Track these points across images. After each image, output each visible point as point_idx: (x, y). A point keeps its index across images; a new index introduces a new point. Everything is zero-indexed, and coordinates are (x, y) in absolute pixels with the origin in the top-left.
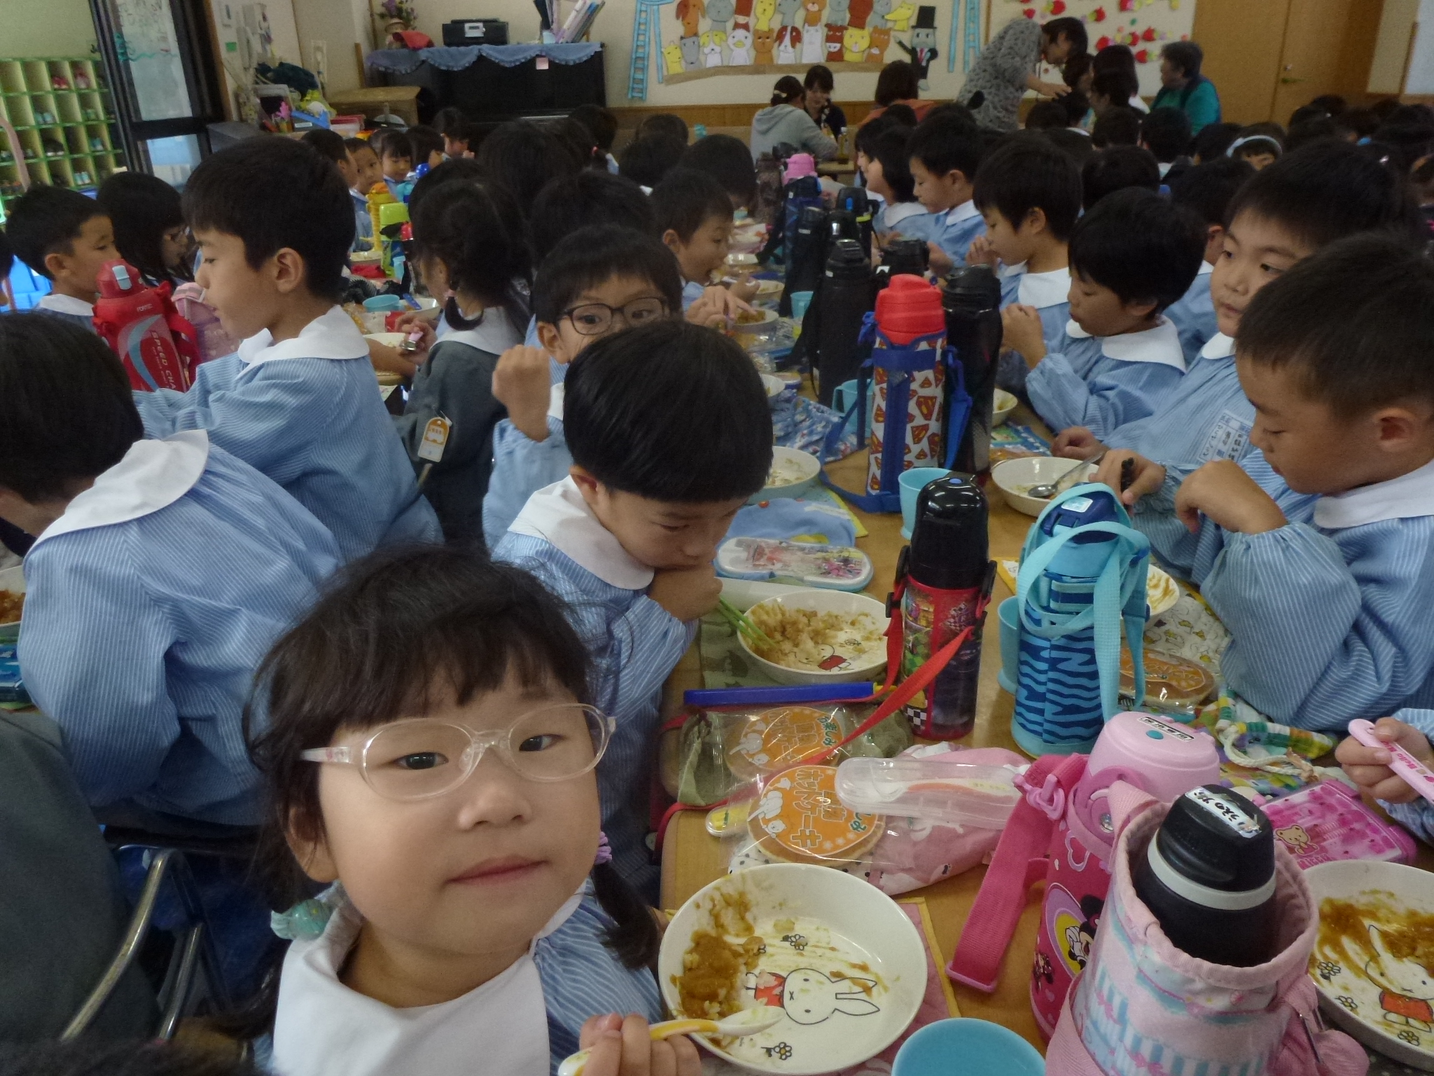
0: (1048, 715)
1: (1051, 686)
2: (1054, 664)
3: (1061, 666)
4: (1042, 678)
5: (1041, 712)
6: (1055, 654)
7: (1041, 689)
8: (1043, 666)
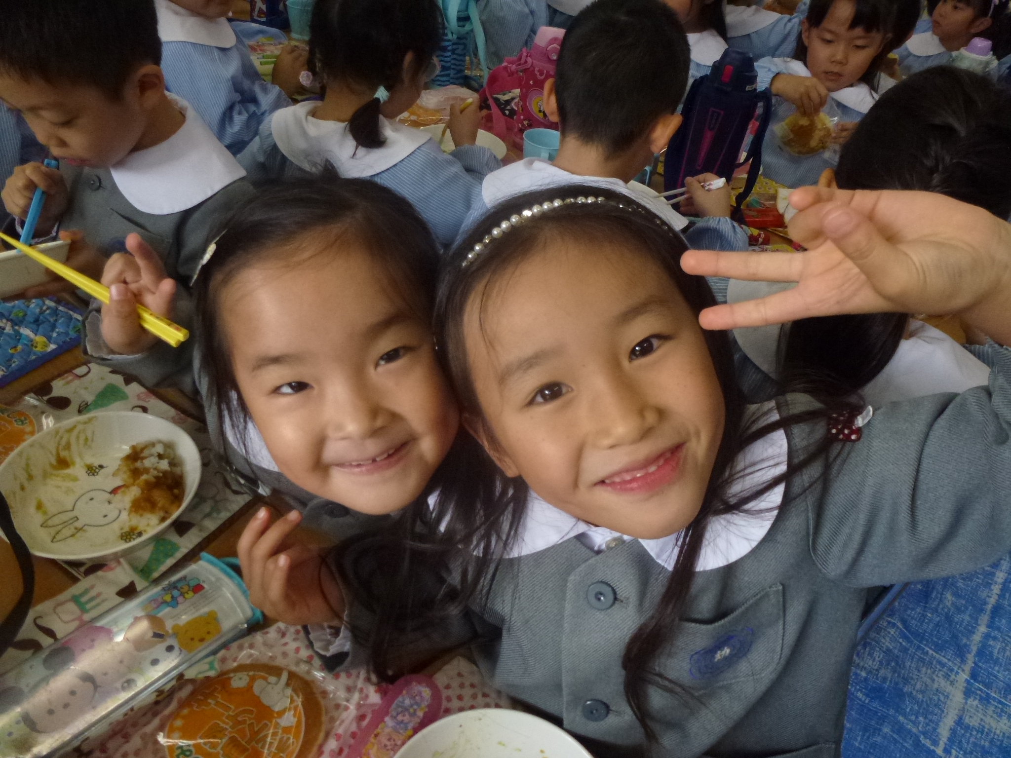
0: (452, 76)
1: (453, 62)
2: (453, 51)
3: (456, 52)
4: (448, 59)
5: (448, 75)
6: (454, 47)
7: (449, 64)
8: (449, 54)
